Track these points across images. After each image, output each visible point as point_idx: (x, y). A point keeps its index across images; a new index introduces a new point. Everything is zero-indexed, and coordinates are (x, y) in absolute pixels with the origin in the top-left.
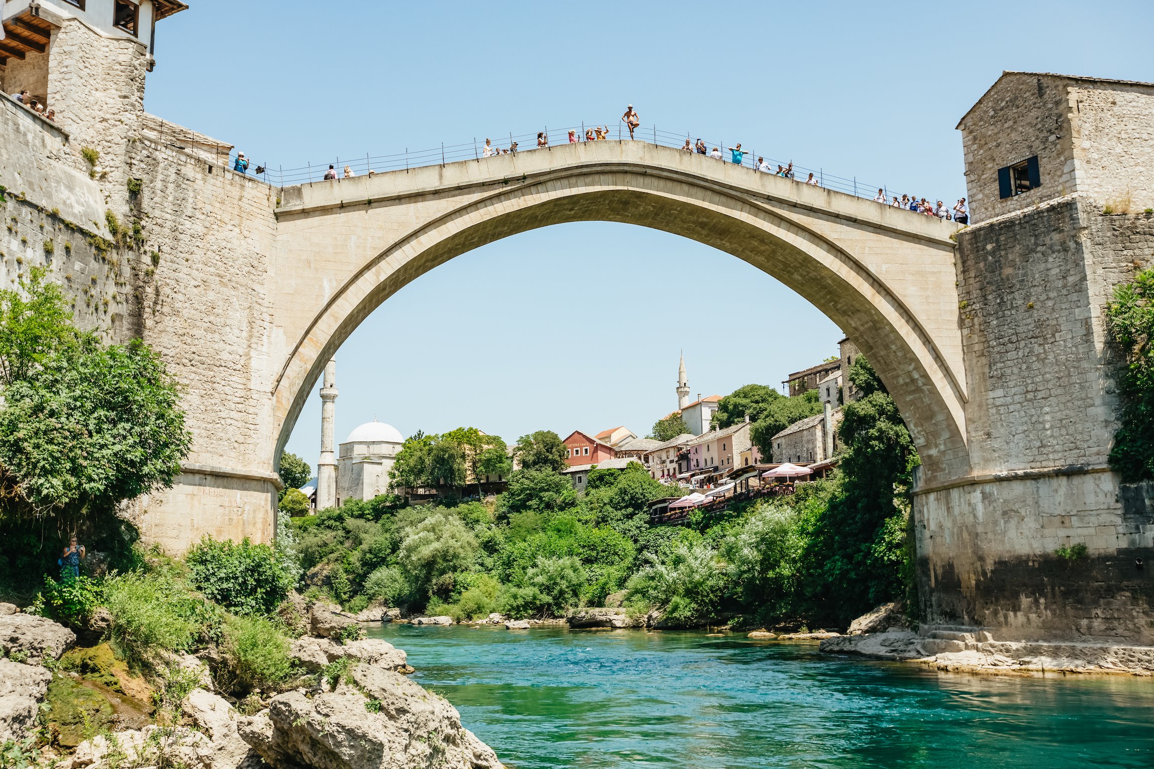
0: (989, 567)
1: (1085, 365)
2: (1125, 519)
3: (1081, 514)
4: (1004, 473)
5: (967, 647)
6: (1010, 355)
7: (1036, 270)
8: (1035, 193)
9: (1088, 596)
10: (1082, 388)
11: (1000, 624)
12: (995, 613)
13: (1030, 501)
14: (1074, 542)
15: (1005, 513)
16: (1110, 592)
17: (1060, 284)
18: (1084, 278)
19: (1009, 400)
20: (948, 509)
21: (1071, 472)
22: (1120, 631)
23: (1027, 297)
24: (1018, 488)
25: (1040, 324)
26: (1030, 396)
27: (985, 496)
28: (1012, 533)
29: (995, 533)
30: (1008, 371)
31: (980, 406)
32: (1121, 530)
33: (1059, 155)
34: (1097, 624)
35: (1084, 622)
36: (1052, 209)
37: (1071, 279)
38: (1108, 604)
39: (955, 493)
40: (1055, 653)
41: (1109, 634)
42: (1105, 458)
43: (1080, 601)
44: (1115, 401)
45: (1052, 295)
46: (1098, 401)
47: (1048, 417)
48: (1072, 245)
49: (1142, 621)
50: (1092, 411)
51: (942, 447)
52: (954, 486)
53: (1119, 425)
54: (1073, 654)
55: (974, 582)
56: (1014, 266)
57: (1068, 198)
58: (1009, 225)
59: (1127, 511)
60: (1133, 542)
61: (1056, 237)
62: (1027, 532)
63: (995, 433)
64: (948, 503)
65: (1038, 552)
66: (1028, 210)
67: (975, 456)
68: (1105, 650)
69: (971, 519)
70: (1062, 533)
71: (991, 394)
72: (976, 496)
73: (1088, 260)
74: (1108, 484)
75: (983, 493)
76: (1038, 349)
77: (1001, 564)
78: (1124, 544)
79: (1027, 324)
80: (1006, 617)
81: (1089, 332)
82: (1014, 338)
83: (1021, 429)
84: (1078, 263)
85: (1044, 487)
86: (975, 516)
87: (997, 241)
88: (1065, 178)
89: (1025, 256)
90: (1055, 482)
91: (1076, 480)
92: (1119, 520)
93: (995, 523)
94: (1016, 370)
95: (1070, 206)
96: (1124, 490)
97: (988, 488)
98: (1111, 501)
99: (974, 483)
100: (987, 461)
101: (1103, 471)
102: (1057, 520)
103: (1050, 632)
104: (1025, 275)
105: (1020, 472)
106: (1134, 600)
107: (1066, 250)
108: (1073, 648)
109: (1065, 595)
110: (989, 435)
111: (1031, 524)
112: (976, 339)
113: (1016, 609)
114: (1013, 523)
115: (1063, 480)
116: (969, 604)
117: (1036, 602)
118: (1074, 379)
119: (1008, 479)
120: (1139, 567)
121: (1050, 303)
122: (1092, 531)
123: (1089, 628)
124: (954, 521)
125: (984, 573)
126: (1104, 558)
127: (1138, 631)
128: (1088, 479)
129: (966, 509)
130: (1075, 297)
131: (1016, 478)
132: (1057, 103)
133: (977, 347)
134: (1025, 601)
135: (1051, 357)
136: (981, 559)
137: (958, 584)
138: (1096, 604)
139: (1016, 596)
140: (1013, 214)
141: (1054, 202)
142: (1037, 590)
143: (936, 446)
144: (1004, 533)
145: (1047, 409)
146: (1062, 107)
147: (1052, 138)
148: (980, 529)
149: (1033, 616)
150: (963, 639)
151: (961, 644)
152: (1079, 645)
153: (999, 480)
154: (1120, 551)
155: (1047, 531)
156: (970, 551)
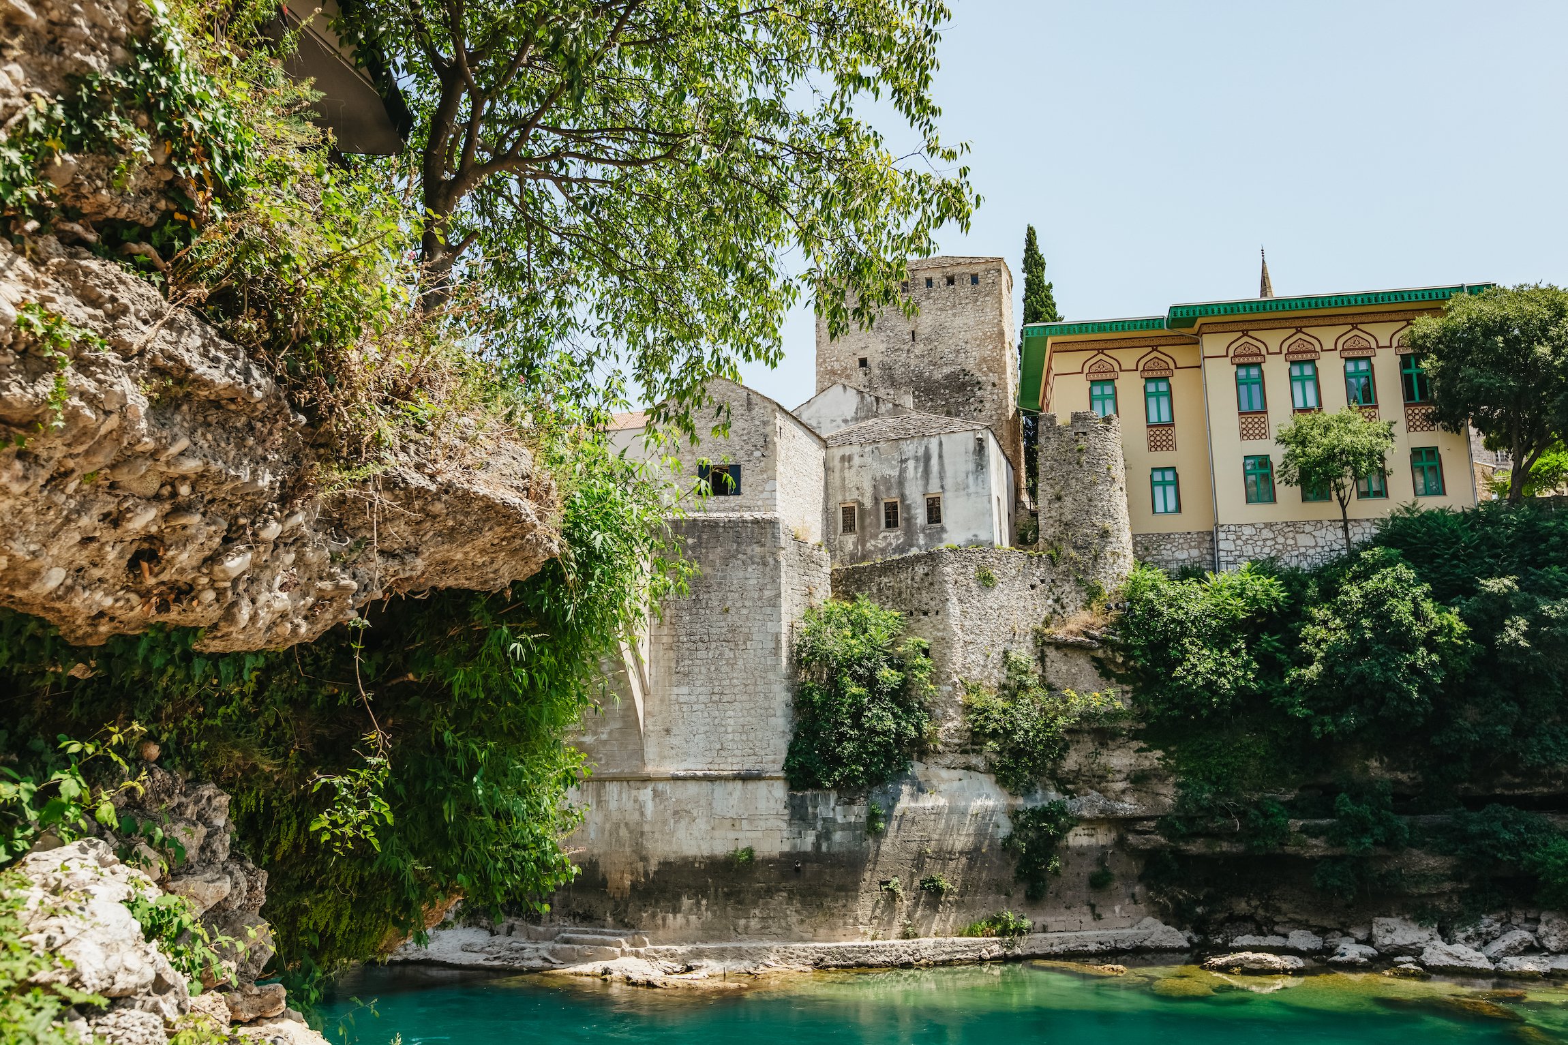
0: (653, 867)
1: (771, 676)
2: (790, 825)
3: (751, 819)
4: (682, 773)
5: (623, 953)
6: (700, 654)
7: (736, 575)
8: (732, 500)
9: (749, 897)
10: (766, 697)
11: (657, 927)
12: (654, 916)
13: (703, 802)
14: (742, 845)
15: (676, 813)
16: (769, 892)
17: (756, 595)
18: (779, 595)
19: (693, 698)
20: (599, 803)
21: (745, 778)
22: (774, 929)
23: (723, 600)
24: (692, 788)
25: (733, 629)
26: (716, 698)
27: (656, 794)
28: (681, 833)
29: (662, 833)
30: (696, 670)
31: (662, 701)
32: (785, 834)
33: (762, 471)
34: (754, 924)
35: (742, 922)
36: (756, 522)
37: (767, 593)
38: (767, 904)
39: (613, 789)
40: (721, 955)
41: (763, 932)
42: (779, 766)
43: (739, 902)
44: (790, 712)
45: (748, 604)
46: (779, 713)
47: (731, 722)
48: (771, 561)
49: (794, 918)
50: (772, 721)
51: (604, 737)
52: (613, 779)
53: (790, 737)
54: (739, 955)
55: (627, 883)
56: (713, 567)
57: (768, 516)
58: (713, 525)
59: (792, 817)
60: (795, 846)
61: (758, 549)
62: (696, 833)
63: (675, 731)
64: (599, 795)
65: (705, 854)
66: (734, 515)
67: (651, 750)
68: (769, 950)
69: (636, 816)
70: (732, 835)
71: (675, 690)
72: (646, 794)
73: (784, 579)
74: (780, 791)
75: (654, 790)
76: (728, 654)
77: (666, 865)
78: (786, 848)
79: (720, 627)
80: (664, 919)
81: (777, 648)
82: (706, 638)
83: (702, 729)
84: (775, 579)
85: (719, 789)
86: (642, 814)
87: (699, 537)
88: (765, 495)
89: (727, 559)
90: (730, 785)
91: (751, 786)
92: (784, 826)
93: (665, 822)
94: (704, 670)
95: (773, 523)
96: (792, 797)
97: (660, 786)
98: (780, 807)
99: (646, 780)
100: (663, 758)
101: (778, 778)
102: (728, 823)
103: (708, 933)
104: (724, 578)
105: (699, 773)
106: (790, 899)
107: (765, 564)
108: (739, 949)
109: (728, 896)
110: (668, 731)
111: (702, 825)
112: (665, 630)
113: (676, 910)
114: (684, 823)
115: (739, 784)
116: (617, 905)
117: (698, 903)
118: (760, 688)
119: (684, 779)
120: (798, 870)
121: (745, 611)
122: (760, 834)
123: (746, 927)
124: (607, 817)
125: (646, 874)
126: (770, 860)
127: (789, 929)
128: (762, 784)
129: (630, 805)
130: (768, 610)
131: (695, 778)
132: (765, 423)
133: (665, 640)
134: (686, 902)
135: (740, 662)
136: (644, 859)
137: (604, 883)
138: (755, 904)
139: (677, 897)
140: (715, 515)
141: (758, 515)
142: (699, 891)
143: (595, 733)
144: (673, 833)
145: (730, 713)
146: (768, 429)
147: (757, 454)
148: (646, 828)
149: (693, 918)
150: (619, 945)
151: (618, 951)
152: (745, 945)
153: (676, 778)
154: (783, 854)
155: (717, 833)
156: (628, 850)
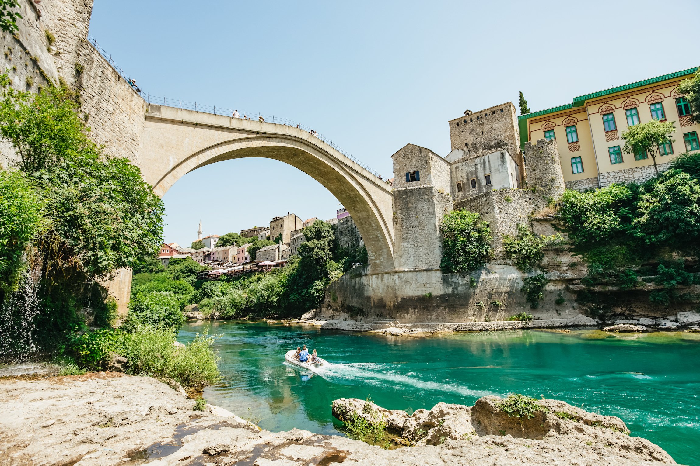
0: (399, 300)
1: (434, 237)
2: (443, 285)
3: (430, 284)
4: (407, 270)
5: (392, 326)
6: (410, 232)
7: (420, 206)
8: (417, 182)
9: (431, 309)
10: (432, 244)
11: (402, 318)
12: (401, 315)
13: (414, 279)
14: (428, 292)
15: (405, 283)
16: (438, 307)
17: (427, 211)
18: (434, 211)
19: (409, 246)
20: (382, 281)
21: (427, 270)
22: (440, 319)
23: (416, 214)
24: (410, 274)
25: (420, 223)
26: (416, 245)
27: (399, 277)
28: (408, 289)
29: (402, 289)
30: (409, 237)
31: (399, 247)
32: (442, 288)
33: (426, 172)
34: (433, 317)
35: (429, 316)
36: (425, 188)
37: (430, 211)
38: (437, 311)
39: (386, 276)
40: (422, 327)
41: (437, 320)
42: (438, 266)
43: (428, 310)
44: (441, 248)
45: (424, 214)
46: (437, 249)
47: (421, 253)
48: (431, 200)
49: (446, 315)
50: (435, 252)
51: (382, 260)
52: (386, 273)
53: (442, 257)
54: (428, 327)
55: (392, 305)
56: (412, 204)
57: (429, 186)
58: (411, 191)
59: (444, 282)
60: (445, 292)
61: (426, 197)
62: (412, 289)
63: (403, 257)
64: (382, 279)
65: (416, 295)
66: (417, 187)
67: (396, 263)
68: (438, 325)
69: (393, 284)
70: (424, 289)
71: (403, 244)
72: (396, 277)
73: (436, 206)
74: (439, 274)
75: (398, 276)
76: (420, 231)
77: (403, 299)
78: (443, 292)
79: (416, 223)
80: (404, 316)
81: (435, 228)
82: (411, 227)
83: (412, 256)
84: (433, 206)
85: (419, 274)
86: (395, 283)
87: (407, 195)
88: (428, 179)
89: (416, 201)
90: (423, 273)
91: (429, 273)
92: (441, 285)
93: (402, 286)
94: (411, 237)
95: (431, 188)
96: (443, 276)
97: (400, 274)
98: (440, 279)
99: (395, 272)
100: (400, 265)
101: (438, 270)
102: (423, 285)
103: (418, 320)
104: (416, 207)
105: (412, 270)
106: (445, 309)
107: (429, 201)
108: (428, 325)
109: (424, 308)
110: (401, 257)
111: (414, 286)
112: (398, 225)
113: (407, 313)
114: (408, 286)
115: (425, 273)
116: (389, 312)
117: (415, 311)
118: (430, 241)
119: (407, 272)
120: (447, 299)
121: (423, 217)
122: (433, 288)
123: (431, 318)
124: (385, 285)
125: (397, 302)
126: (437, 297)
127: (445, 318)
128: (433, 272)
129: (391, 281)
130: (431, 216)
131: (411, 271)
132: (426, 157)
133: (398, 228)
134: (411, 311)
135: (423, 233)
136: (397, 297)
137: (385, 305)
138: (433, 311)
139: (408, 309)
140: (412, 188)
141: (426, 186)
142: (415, 307)
143: (379, 259)
144: (405, 289)
145: (421, 250)
146: (427, 158)
147: (424, 167)
148: (397, 288)
149: (413, 315)
150: (390, 323)
151: (390, 325)
152: (430, 324)
153: (405, 272)
154: (441, 295)
155: (419, 289)
156: (391, 295)
